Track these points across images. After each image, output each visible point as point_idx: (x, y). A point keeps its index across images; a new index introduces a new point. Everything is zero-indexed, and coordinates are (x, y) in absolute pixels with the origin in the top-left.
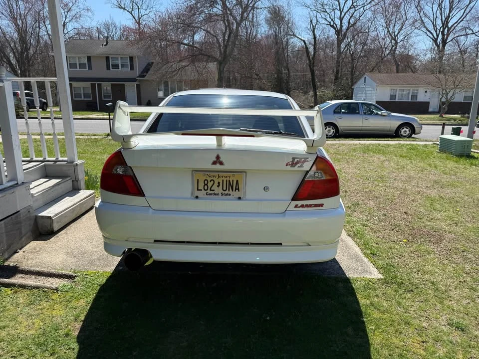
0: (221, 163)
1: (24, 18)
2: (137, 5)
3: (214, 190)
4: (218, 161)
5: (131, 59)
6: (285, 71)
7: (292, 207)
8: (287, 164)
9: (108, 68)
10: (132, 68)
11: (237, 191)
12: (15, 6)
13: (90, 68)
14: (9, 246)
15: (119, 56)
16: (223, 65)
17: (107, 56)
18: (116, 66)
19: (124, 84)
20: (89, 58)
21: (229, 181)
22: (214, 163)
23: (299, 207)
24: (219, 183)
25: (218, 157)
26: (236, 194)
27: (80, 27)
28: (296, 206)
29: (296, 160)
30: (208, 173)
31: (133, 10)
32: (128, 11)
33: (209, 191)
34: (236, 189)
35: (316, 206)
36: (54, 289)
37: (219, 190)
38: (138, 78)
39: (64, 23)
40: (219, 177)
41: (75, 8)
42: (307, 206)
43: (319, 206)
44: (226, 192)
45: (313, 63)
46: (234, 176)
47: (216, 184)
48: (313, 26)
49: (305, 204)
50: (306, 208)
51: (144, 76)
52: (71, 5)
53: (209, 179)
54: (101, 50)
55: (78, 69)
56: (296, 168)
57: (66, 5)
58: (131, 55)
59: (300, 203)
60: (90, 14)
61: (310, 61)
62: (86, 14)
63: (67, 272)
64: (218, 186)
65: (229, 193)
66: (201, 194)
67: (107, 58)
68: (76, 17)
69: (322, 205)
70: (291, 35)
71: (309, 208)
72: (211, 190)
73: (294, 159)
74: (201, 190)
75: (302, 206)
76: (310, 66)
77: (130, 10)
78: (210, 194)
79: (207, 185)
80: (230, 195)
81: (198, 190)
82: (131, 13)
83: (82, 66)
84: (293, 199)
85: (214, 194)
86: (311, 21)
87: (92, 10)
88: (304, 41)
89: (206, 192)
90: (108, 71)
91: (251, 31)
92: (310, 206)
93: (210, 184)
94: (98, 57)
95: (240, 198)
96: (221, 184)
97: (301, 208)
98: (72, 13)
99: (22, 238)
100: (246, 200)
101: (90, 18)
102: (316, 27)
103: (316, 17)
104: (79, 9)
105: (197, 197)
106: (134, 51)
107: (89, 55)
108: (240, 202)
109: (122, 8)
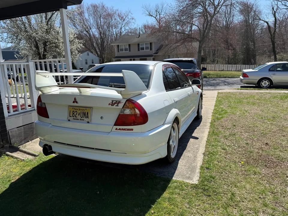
0: (77, 102)
1: (102, 27)
2: (159, 13)
3: (77, 117)
4: (75, 101)
5: (151, 44)
6: (251, 44)
7: (114, 129)
8: (109, 104)
9: (139, 50)
10: (151, 49)
11: (87, 118)
12: (99, 21)
13: (130, 51)
14: (25, 139)
15: (144, 43)
16: (201, 43)
17: (138, 43)
18: (143, 49)
19: (146, 58)
20: (129, 45)
21: (84, 112)
22: (74, 102)
23: (118, 130)
24: (79, 113)
25: (75, 99)
26: (86, 120)
27: (129, 29)
28: (116, 129)
29: (114, 102)
30: (75, 108)
31: (156, 16)
32: (154, 17)
33: (74, 117)
34: (87, 117)
35: (128, 130)
36: (22, 160)
37: (79, 117)
38: (154, 55)
39: (121, 27)
40: (79, 110)
41: (127, 19)
42: (123, 129)
43: (130, 130)
44: (82, 119)
45: (274, 37)
46: (86, 109)
47: (78, 114)
48: (274, 11)
49: (121, 128)
50: (122, 131)
51: (157, 53)
52: (125, 17)
53: (75, 111)
54: (136, 40)
55: (124, 51)
56: (114, 106)
57: (122, 18)
58: (151, 42)
59: (118, 127)
60: (134, 21)
61: (271, 35)
62: (132, 21)
63: (34, 153)
64: (79, 115)
65: (83, 119)
66: (71, 118)
67: (139, 45)
68: (127, 23)
69: (132, 130)
70: (257, 19)
71: (124, 131)
72: (75, 117)
73: (113, 101)
74: (71, 116)
75: (120, 129)
76: (271, 39)
77: (155, 16)
78: (75, 119)
79: (74, 114)
80: (84, 120)
81: (70, 116)
82: (155, 18)
83: (126, 50)
84: (115, 125)
85: (77, 119)
86: (273, 8)
87: (135, 18)
88: (267, 23)
89: (73, 117)
90: (139, 52)
91: (229, 19)
92: (125, 129)
93: (75, 114)
94: (134, 44)
95: (88, 122)
96: (80, 114)
97: (119, 131)
98: (126, 21)
99: (33, 135)
100: (92, 124)
101: (134, 23)
102: (277, 12)
103: (277, 5)
104: (129, 19)
105: (69, 120)
106: (152, 39)
107: (129, 43)
108: (88, 124)
109: (151, 15)
